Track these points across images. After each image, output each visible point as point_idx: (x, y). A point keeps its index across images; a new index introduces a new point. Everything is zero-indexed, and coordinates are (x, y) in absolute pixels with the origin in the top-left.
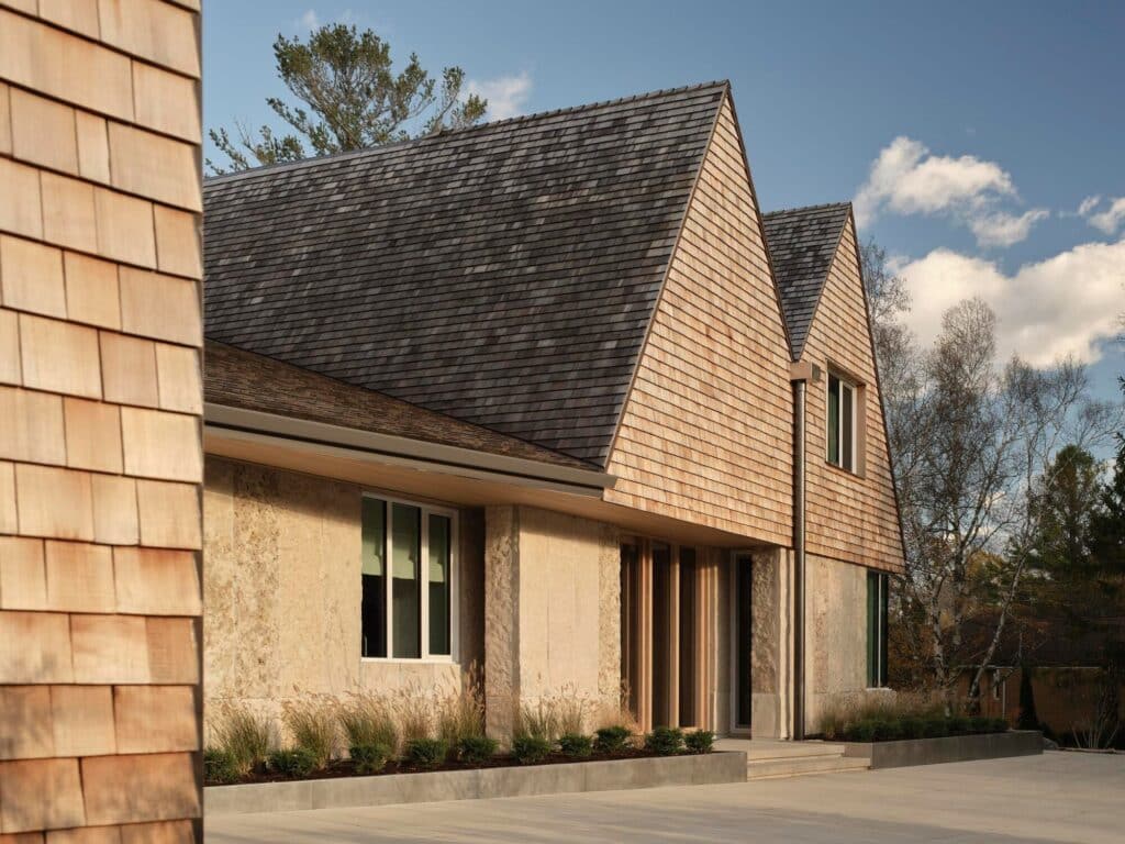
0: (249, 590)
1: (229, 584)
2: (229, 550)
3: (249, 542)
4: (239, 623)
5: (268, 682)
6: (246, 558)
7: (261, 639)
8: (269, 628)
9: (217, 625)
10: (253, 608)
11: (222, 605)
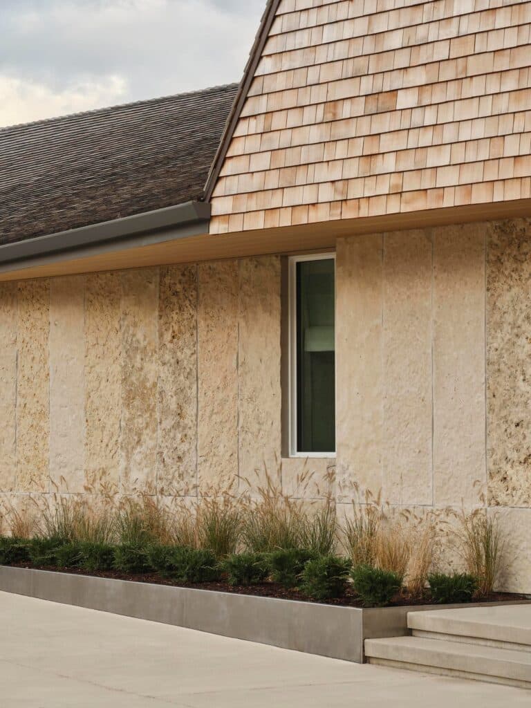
0: (169, 388)
1: (155, 385)
2: (156, 352)
3: (171, 342)
4: (163, 422)
5: (186, 480)
6: (167, 357)
7: (179, 436)
8: (186, 425)
9: (144, 425)
10: (173, 406)
11: (149, 406)
